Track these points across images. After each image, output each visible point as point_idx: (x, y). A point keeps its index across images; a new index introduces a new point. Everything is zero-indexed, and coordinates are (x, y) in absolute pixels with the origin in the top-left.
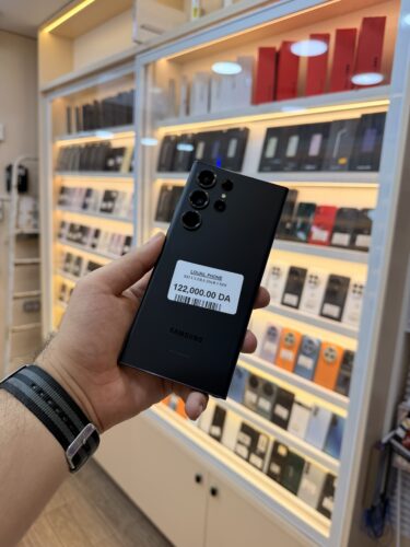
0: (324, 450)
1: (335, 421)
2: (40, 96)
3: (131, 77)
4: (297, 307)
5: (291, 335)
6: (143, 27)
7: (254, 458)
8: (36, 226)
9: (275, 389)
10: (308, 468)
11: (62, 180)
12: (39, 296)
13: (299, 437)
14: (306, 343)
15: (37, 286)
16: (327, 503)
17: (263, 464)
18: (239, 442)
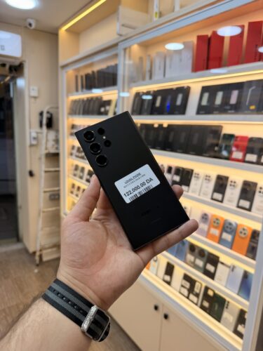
0: (238, 294)
1: (246, 276)
2: (60, 69)
3: (116, 56)
4: (222, 201)
5: (217, 219)
6: (123, 25)
7: (192, 297)
8: (57, 148)
9: (206, 253)
10: (228, 305)
11: (73, 120)
12: (59, 190)
13: (222, 285)
14: (227, 225)
15: (58, 184)
16: (240, 328)
17: (198, 301)
18: (182, 286)
